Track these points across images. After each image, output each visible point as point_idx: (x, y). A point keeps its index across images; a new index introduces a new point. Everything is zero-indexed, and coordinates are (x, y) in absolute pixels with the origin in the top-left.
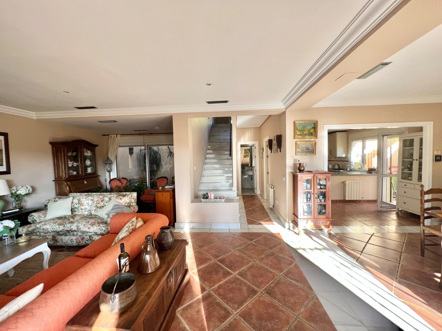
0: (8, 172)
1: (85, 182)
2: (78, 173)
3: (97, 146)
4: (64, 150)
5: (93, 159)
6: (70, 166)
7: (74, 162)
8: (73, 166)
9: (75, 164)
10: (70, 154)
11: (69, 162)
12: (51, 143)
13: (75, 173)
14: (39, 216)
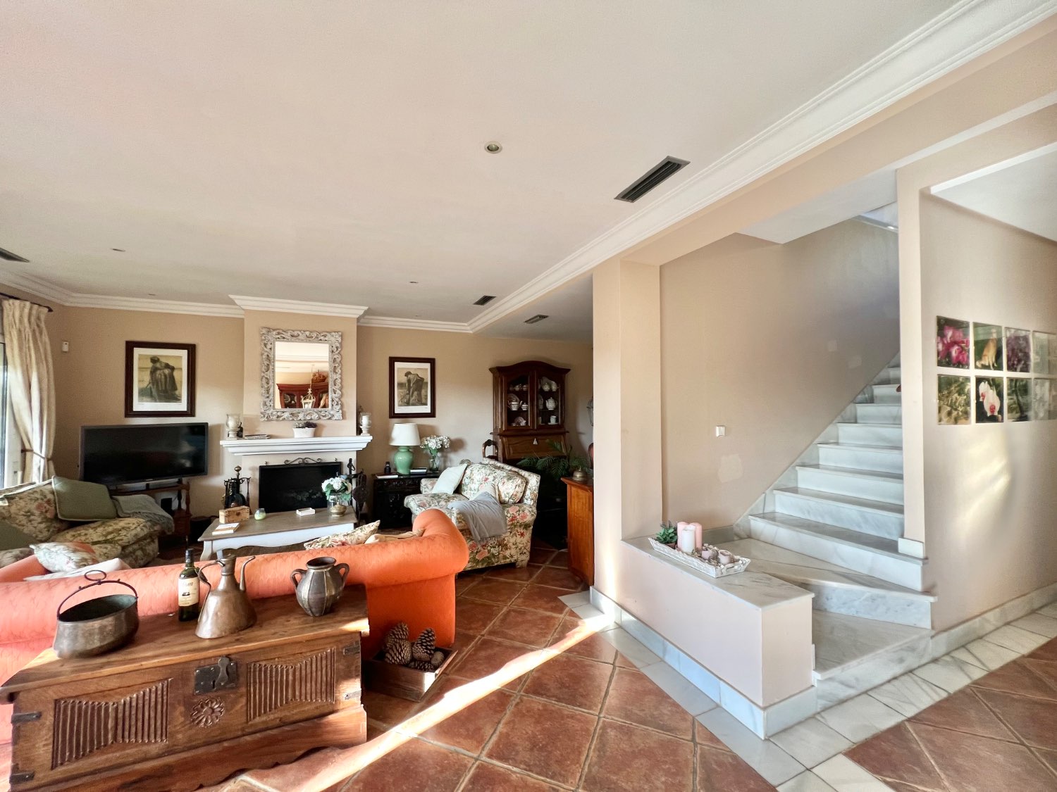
0: (432, 414)
1: (535, 443)
2: (527, 423)
3: (569, 370)
4: (502, 381)
5: (560, 396)
6: (514, 408)
7: (523, 404)
8: (520, 408)
9: (524, 407)
10: (517, 388)
11: (513, 403)
12: (491, 370)
13: (523, 423)
14: (425, 485)
